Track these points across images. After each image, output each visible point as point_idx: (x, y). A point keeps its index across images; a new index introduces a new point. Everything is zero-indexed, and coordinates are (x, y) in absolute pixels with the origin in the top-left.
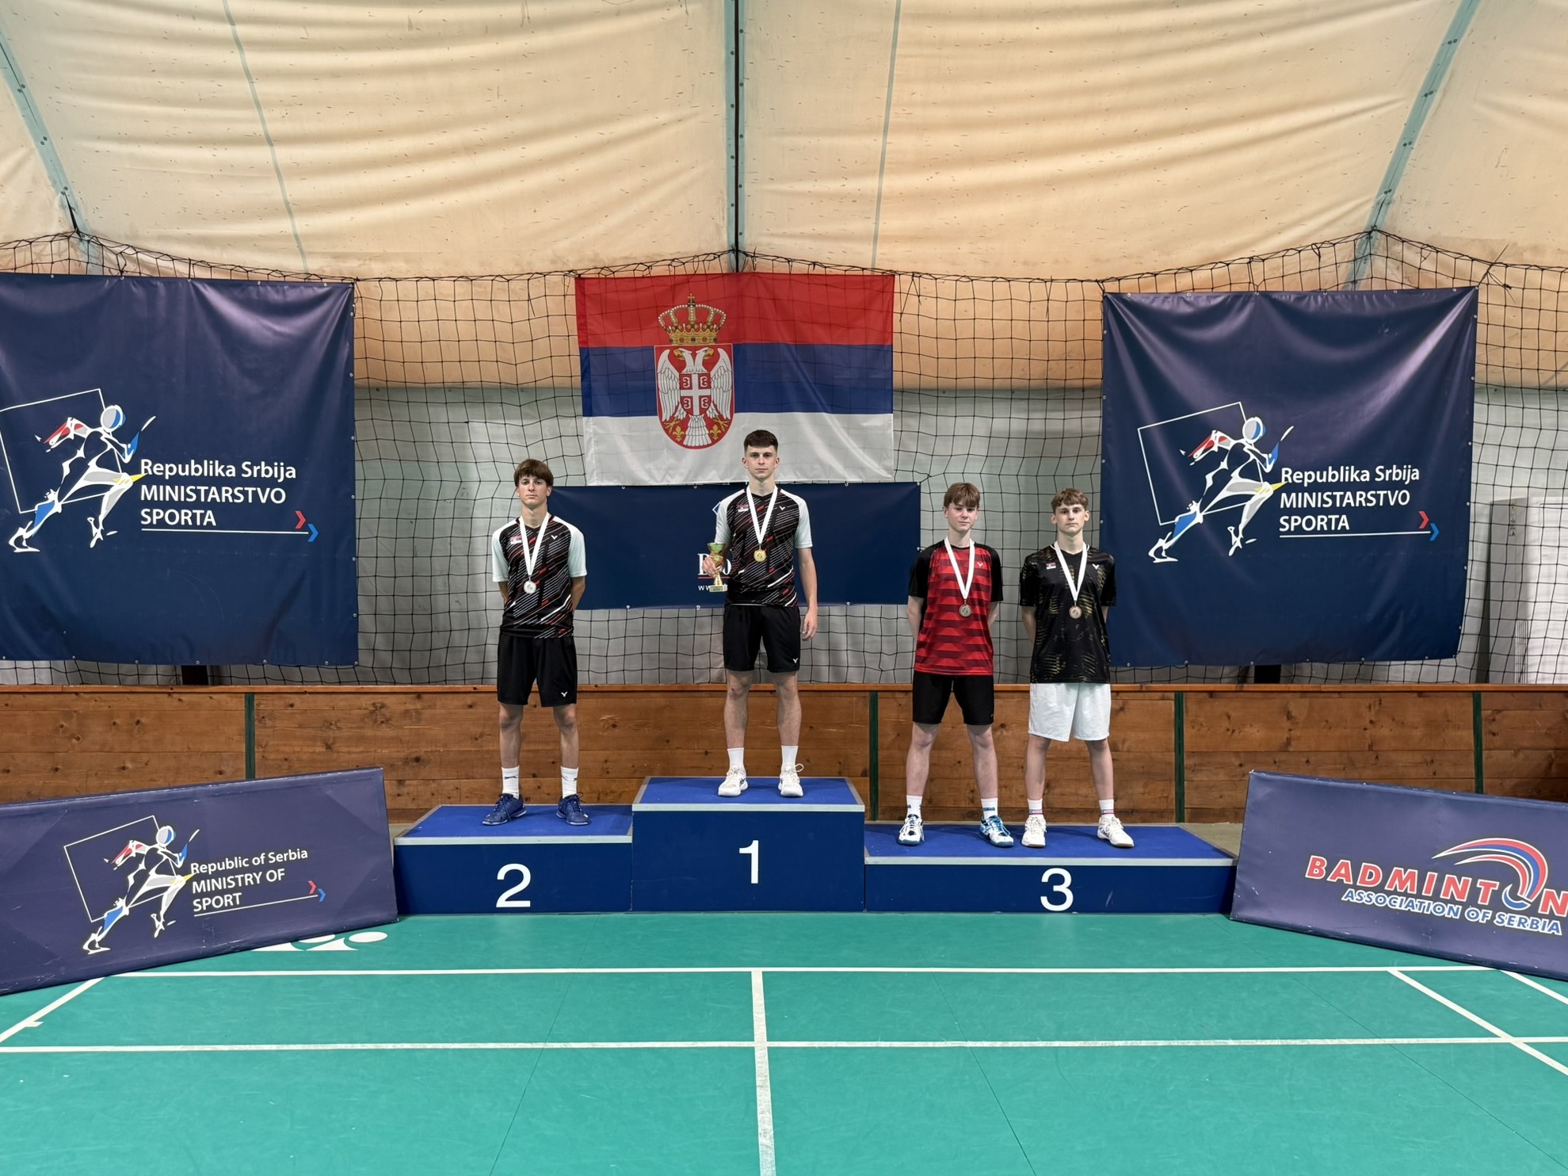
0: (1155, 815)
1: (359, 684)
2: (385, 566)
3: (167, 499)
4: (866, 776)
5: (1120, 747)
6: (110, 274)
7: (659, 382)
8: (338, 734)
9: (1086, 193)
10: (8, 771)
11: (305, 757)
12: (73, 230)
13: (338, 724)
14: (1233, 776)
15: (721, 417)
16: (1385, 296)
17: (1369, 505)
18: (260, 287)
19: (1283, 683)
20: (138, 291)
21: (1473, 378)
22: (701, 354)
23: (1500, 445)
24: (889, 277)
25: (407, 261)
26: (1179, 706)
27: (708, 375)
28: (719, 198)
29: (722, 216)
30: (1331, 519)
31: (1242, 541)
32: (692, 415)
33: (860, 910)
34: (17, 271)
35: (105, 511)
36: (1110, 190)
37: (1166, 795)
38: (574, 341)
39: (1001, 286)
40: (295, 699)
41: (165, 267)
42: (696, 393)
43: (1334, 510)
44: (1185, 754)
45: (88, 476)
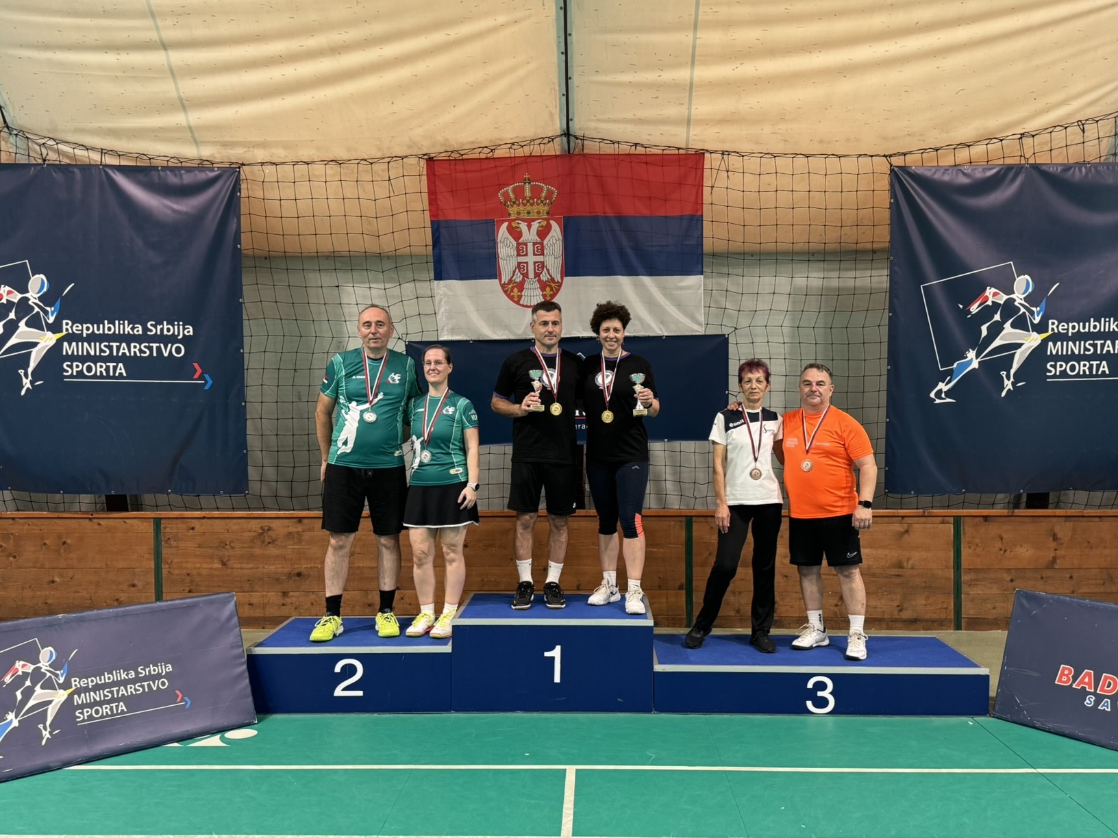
0: (935, 624)
1: (249, 511)
2: (269, 409)
3: (85, 354)
4: (682, 589)
5: (905, 565)
6: (34, 162)
7: (499, 250)
8: (232, 552)
9: (873, 80)
11: (204, 572)
12: (3, 125)
13: (232, 545)
14: (1005, 590)
15: (553, 280)
18: (161, 173)
19: (1051, 509)
20: (58, 176)
22: (535, 225)
24: (699, 156)
25: (285, 148)
26: (958, 529)
27: (542, 244)
28: (551, 90)
29: (554, 105)
30: (1092, 365)
31: (1013, 384)
32: (528, 278)
35: (33, 365)
36: (895, 76)
37: (945, 606)
38: (427, 213)
39: (801, 161)
40: (196, 523)
41: (81, 156)
42: (531, 259)
43: (1095, 356)
44: (962, 571)
45: (19, 334)
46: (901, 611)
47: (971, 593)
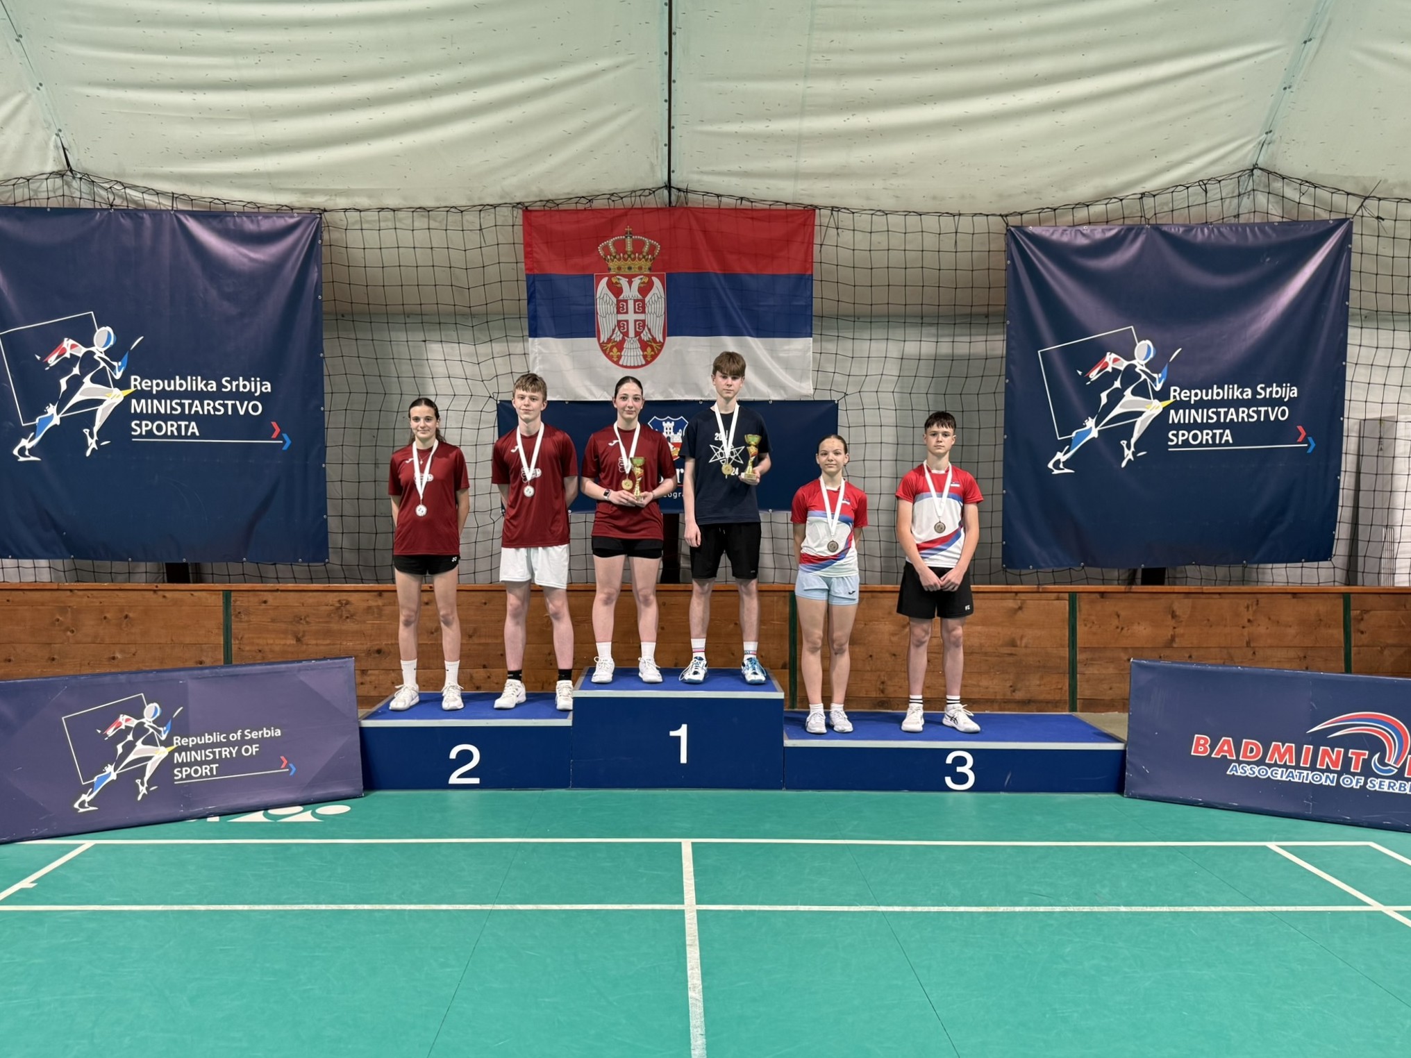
0: (1050, 705)
1: (329, 583)
2: (350, 471)
3: (155, 412)
4: (786, 668)
5: (1018, 643)
6: (100, 207)
7: (598, 306)
8: (307, 628)
9: (990, 134)
10: (10, 661)
11: (277, 648)
12: (67, 168)
13: (307, 619)
14: (1122, 670)
15: (654, 340)
16: (1266, 227)
17: (1250, 420)
18: (237, 218)
19: (1169, 585)
20: (126, 222)
21: (1347, 303)
22: (637, 282)
23: (1372, 365)
24: (809, 212)
25: (370, 197)
26: (1073, 606)
27: (643, 301)
28: (652, 139)
29: (656, 155)
30: (1215, 434)
31: (1134, 454)
32: (628, 337)
33: (780, 788)
34: (17, 205)
35: (99, 423)
36: (1009, 131)
37: (1060, 687)
38: (522, 266)
39: (913, 219)
40: (268, 596)
41: (151, 201)
42: (631, 317)
43: (1218, 425)
44: (1078, 650)
45: (83, 391)
46: (1014, 691)
47: (1086, 672)
